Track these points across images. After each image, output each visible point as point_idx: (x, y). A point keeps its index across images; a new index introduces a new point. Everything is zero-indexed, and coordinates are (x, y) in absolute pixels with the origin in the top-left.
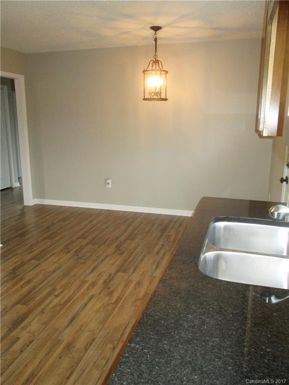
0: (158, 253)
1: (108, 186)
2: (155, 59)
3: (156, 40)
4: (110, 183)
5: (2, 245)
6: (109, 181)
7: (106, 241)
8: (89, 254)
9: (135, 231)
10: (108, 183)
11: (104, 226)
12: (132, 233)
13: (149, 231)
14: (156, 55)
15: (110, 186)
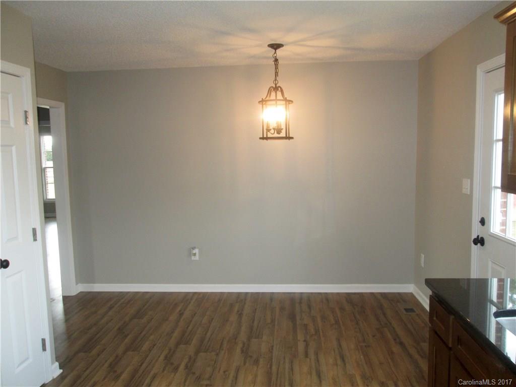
0: (306, 355)
1: (193, 258)
2: (276, 85)
3: (276, 60)
4: (197, 255)
5: (61, 371)
6: (196, 251)
7: (222, 344)
8: (209, 369)
9: (253, 322)
10: (195, 254)
11: (205, 320)
12: (251, 328)
13: (273, 321)
14: (276, 80)
15: (197, 258)
